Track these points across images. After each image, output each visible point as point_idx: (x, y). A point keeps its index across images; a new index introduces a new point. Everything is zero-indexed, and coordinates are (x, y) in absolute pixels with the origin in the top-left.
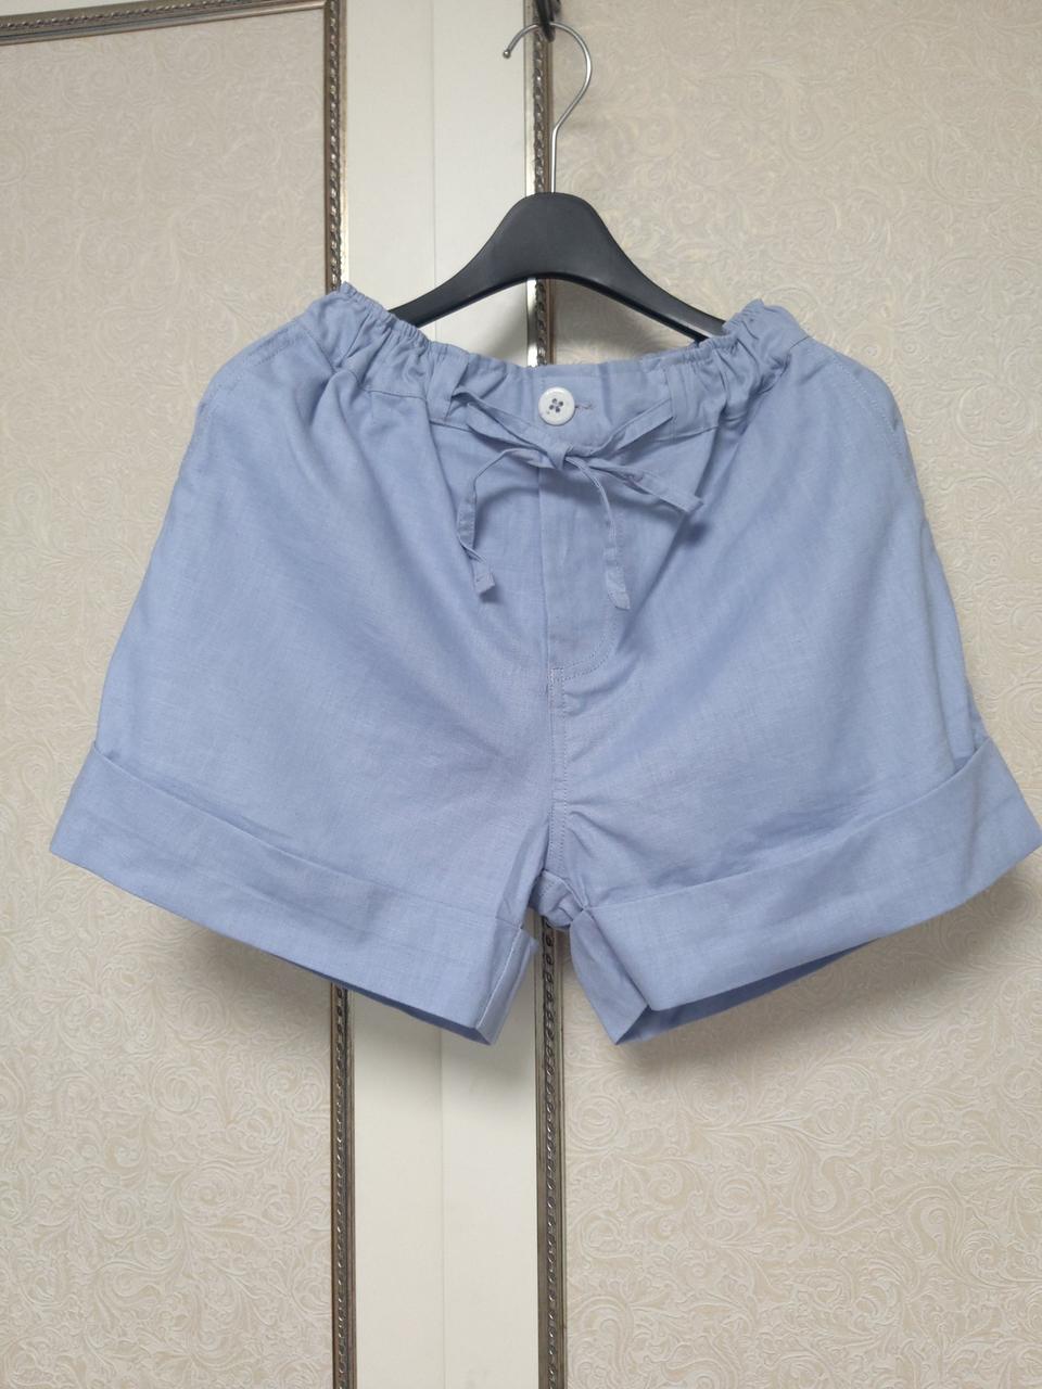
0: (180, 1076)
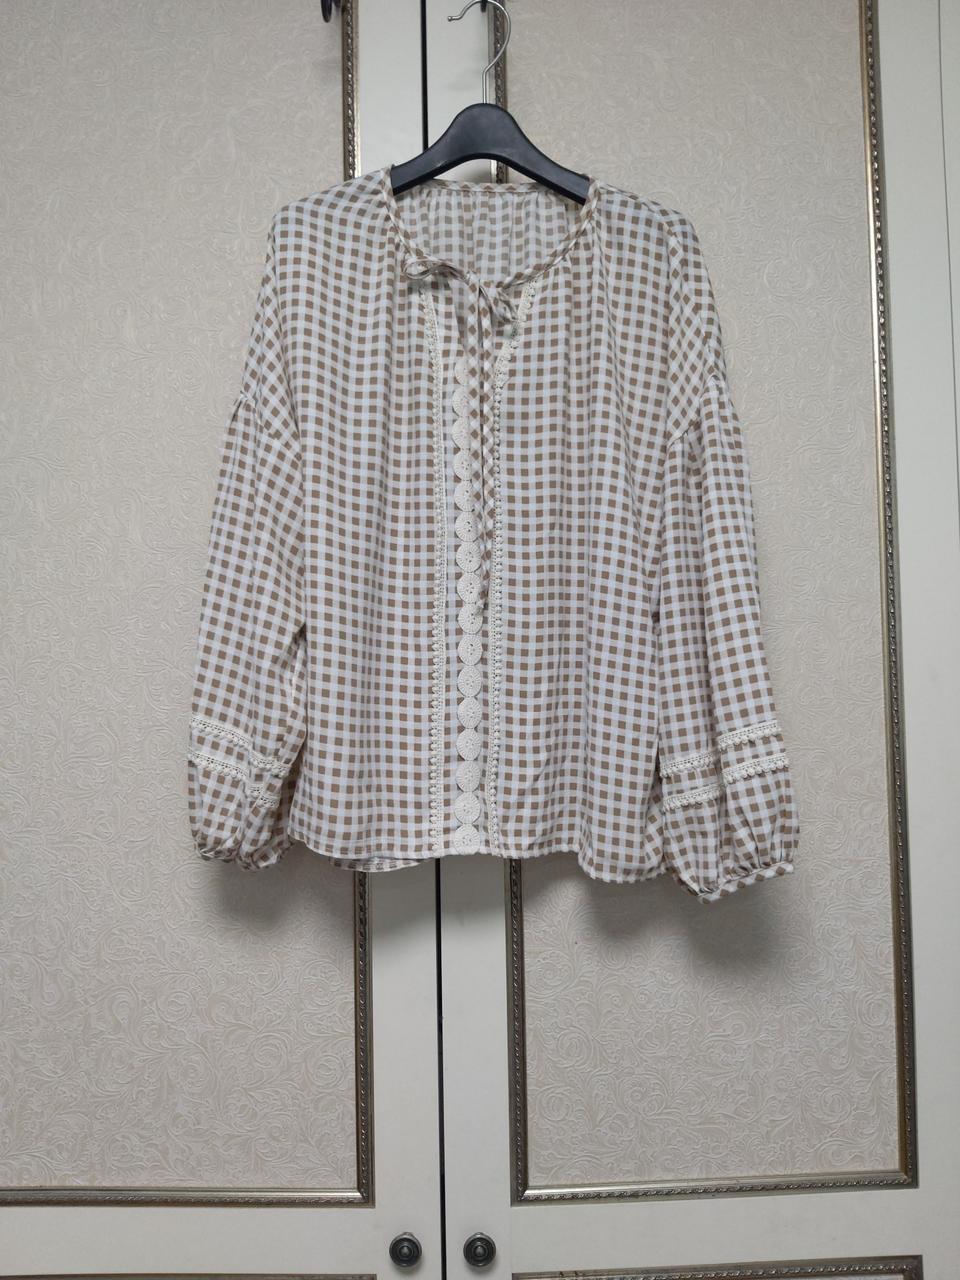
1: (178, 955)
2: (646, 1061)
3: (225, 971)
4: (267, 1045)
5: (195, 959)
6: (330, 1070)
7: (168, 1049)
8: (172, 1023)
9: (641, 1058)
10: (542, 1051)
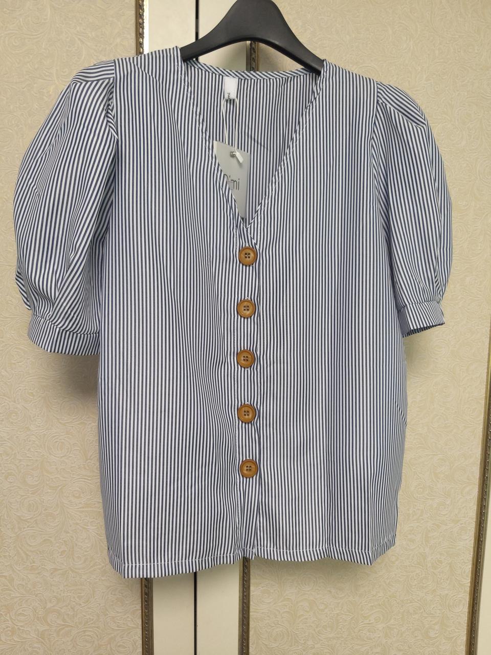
0: (60, 439)
1: (23, 585)
2: (322, 641)
3: (55, 594)
4: (84, 636)
5: (34, 588)
6: (126, 647)
7: (19, 642)
8: (21, 626)
9: (319, 639)
10: (259, 639)
